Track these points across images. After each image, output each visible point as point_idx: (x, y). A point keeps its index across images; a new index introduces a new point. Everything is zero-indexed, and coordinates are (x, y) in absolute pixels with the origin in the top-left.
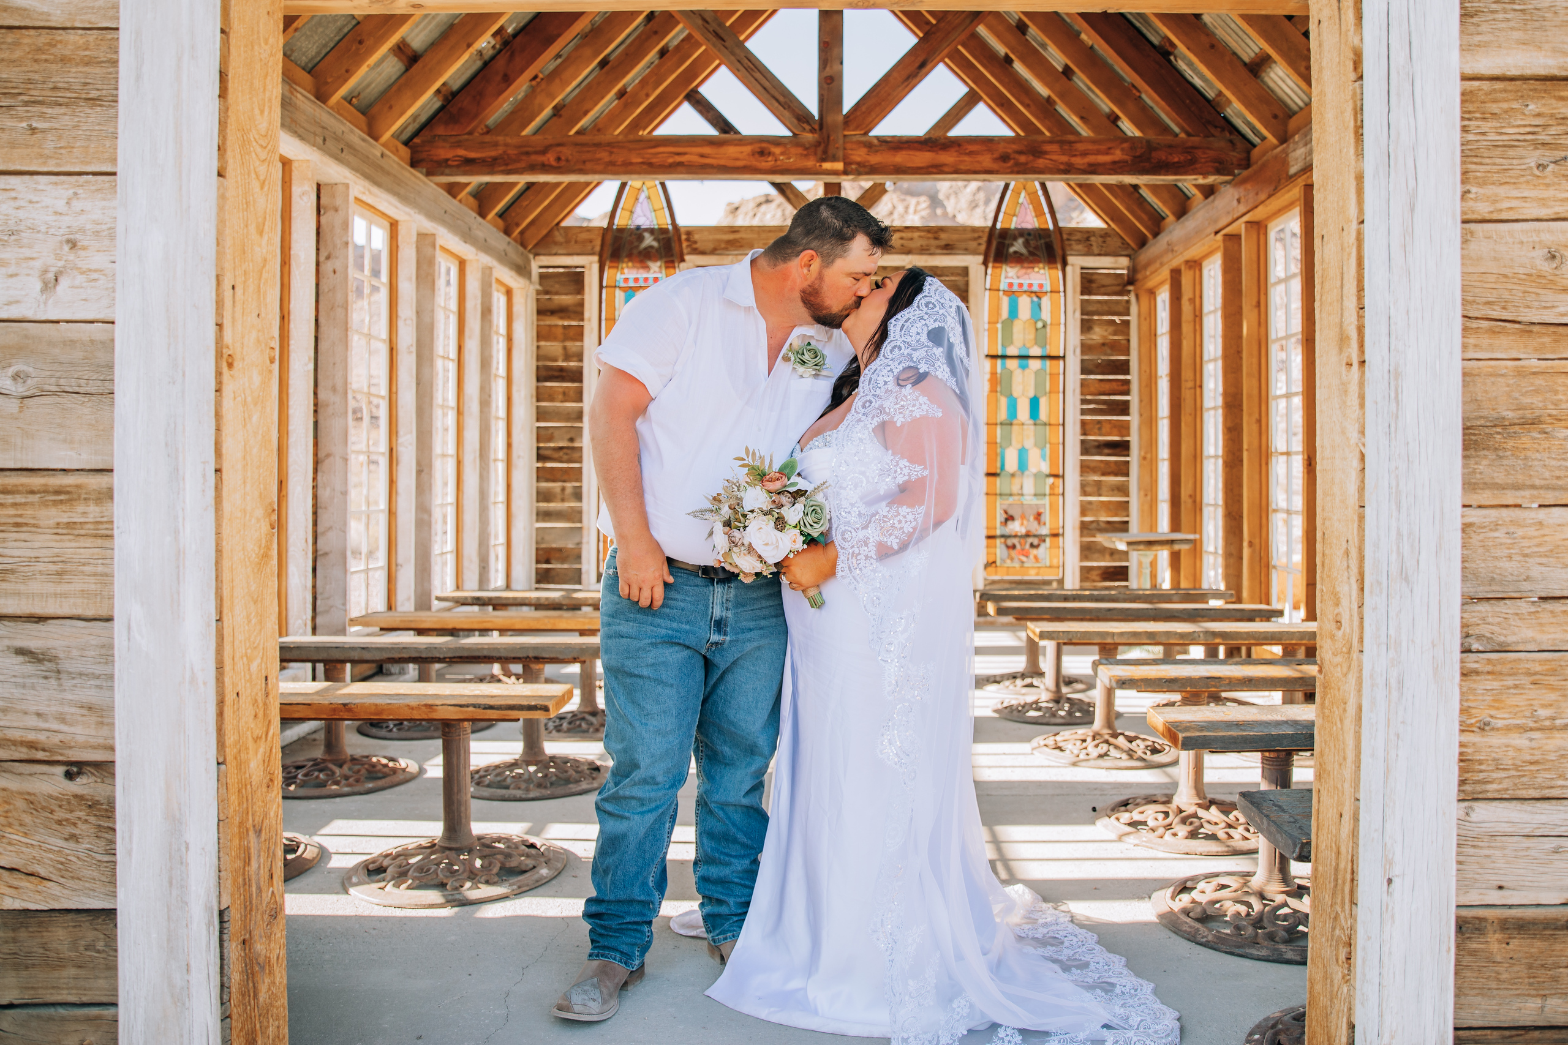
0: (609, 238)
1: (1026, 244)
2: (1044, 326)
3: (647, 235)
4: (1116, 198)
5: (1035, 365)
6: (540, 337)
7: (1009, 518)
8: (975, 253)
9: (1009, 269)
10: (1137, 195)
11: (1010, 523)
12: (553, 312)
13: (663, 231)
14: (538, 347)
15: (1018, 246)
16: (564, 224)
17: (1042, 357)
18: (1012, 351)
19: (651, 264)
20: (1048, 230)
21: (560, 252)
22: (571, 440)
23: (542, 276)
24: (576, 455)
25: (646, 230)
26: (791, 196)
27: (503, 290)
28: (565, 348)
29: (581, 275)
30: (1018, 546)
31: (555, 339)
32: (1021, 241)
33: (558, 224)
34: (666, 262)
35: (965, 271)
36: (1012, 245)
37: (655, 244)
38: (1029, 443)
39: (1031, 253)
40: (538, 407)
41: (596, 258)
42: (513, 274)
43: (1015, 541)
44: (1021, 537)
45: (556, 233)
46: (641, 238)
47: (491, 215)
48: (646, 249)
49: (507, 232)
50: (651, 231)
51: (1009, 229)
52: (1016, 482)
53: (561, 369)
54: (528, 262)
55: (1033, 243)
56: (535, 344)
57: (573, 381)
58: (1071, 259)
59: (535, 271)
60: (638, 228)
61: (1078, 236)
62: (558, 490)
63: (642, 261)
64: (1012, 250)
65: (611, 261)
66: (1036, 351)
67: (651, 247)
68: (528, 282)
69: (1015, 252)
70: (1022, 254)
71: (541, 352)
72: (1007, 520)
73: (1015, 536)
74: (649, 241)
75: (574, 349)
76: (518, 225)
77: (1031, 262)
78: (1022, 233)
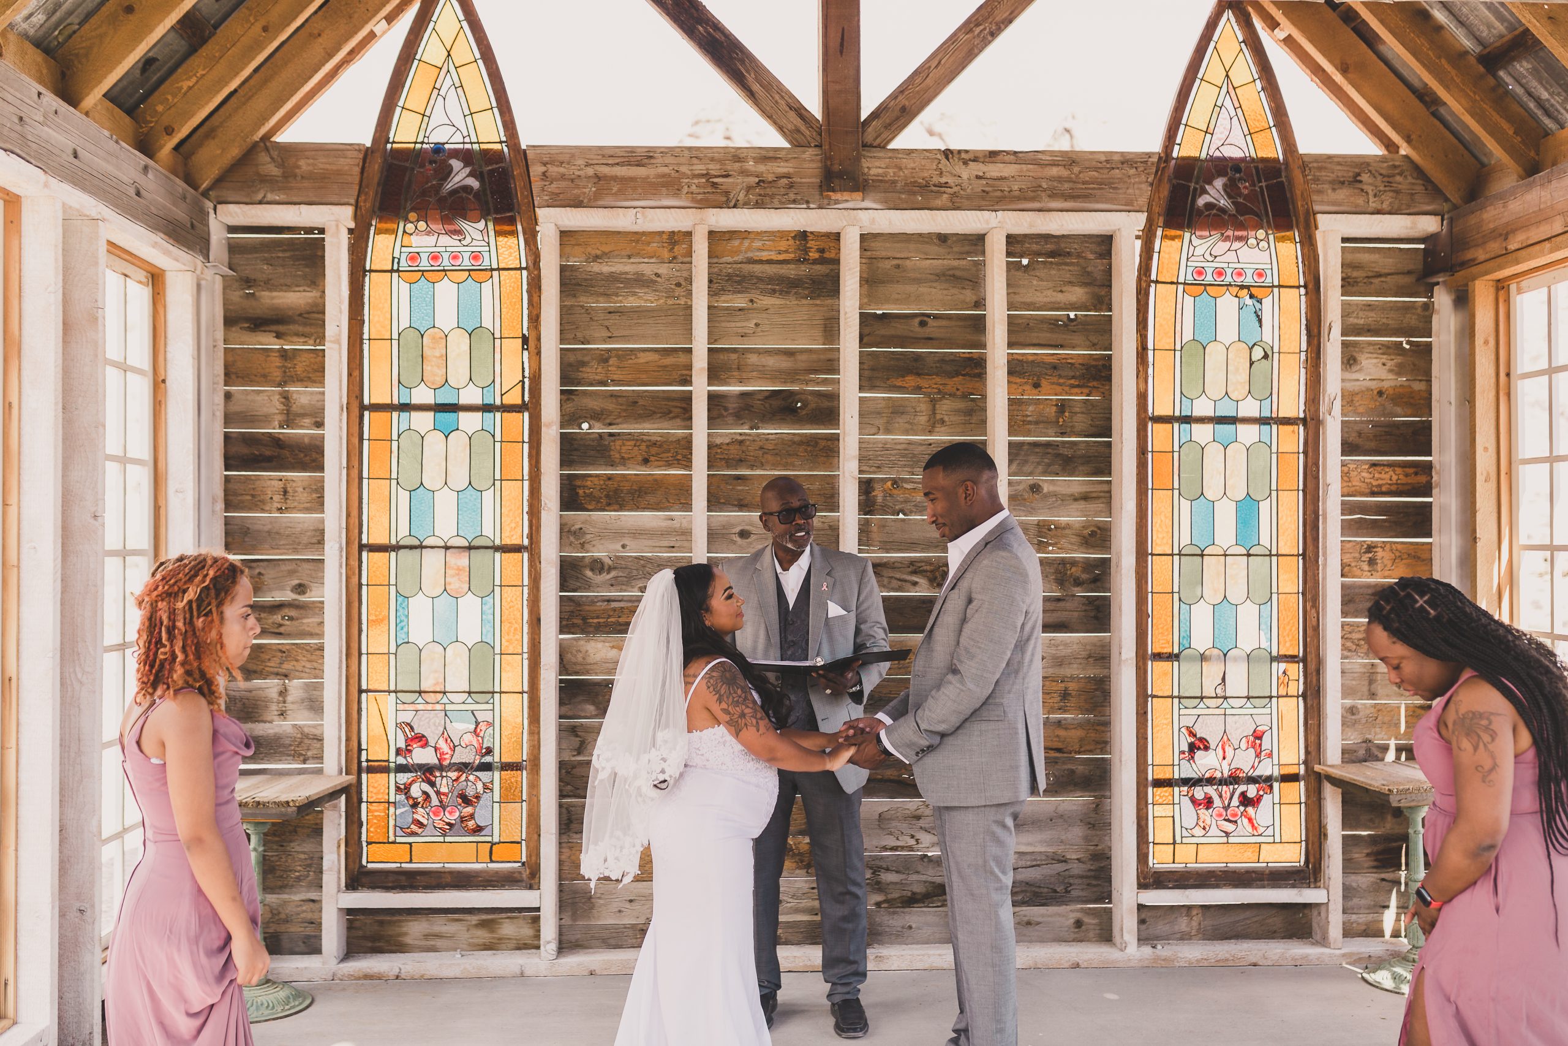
0: (376, 166)
1: (1231, 190)
2: (1266, 356)
3: (456, 164)
4: (1447, 88)
5: (1248, 433)
6: (231, 374)
7: (1197, 745)
8: (1129, 207)
9: (1196, 242)
10: (1491, 81)
11: (1199, 754)
12: (259, 323)
13: (489, 157)
14: (228, 396)
15: (1215, 193)
16: (282, 138)
17: (1263, 421)
18: (1203, 408)
19: (465, 225)
20: (1277, 160)
21: (270, 197)
22: (301, 589)
23: (234, 248)
24: (309, 621)
25: (455, 154)
26: (756, 87)
27: (142, 275)
28: (286, 397)
29: (319, 245)
30: (1217, 802)
31: (264, 378)
32: (1219, 183)
33: (266, 137)
34: (496, 222)
35: (1105, 243)
36: (1204, 192)
37: (474, 183)
38: (1237, 593)
39: (1241, 209)
40: (227, 522)
41: (348, 212)
42: (158, 238)
43: (1210, 790)
44: (1222, 782)
45: (263, 157)
46: (446, 172)
47: (94, 97)
48: (454, 192)
49: (145, 146)
50: (466, 156)
51: (1196, 159)
52: (1212, 672)
53: (276, 442)
54: (203, 216)
55: (1244, 187)
56: (222, 388)
57: (303, 467)
58: (1324, 221)
59: (217, 235)
60: (438, 149)
61: (1340, 172)
62: (273, 693)
63: (446, 220)
64: (1201, 201)
65: (381, 219)
66: (1250, 408)
67: (467, 189)
68: (199, 260)
69: (1209, 206)
70: (1223, 210)
71: (234, 408)
72: (1193, 748)
73: (1210, 781)
74: (460, 176)
75: (304, 400)
76: (169, 131)
77: (1241, 226)
78: (1221, 166)
